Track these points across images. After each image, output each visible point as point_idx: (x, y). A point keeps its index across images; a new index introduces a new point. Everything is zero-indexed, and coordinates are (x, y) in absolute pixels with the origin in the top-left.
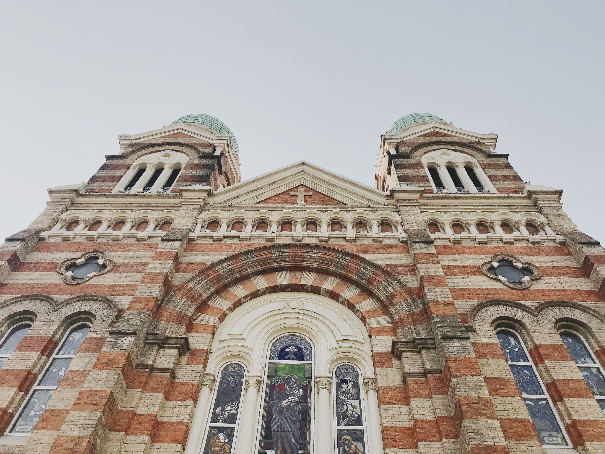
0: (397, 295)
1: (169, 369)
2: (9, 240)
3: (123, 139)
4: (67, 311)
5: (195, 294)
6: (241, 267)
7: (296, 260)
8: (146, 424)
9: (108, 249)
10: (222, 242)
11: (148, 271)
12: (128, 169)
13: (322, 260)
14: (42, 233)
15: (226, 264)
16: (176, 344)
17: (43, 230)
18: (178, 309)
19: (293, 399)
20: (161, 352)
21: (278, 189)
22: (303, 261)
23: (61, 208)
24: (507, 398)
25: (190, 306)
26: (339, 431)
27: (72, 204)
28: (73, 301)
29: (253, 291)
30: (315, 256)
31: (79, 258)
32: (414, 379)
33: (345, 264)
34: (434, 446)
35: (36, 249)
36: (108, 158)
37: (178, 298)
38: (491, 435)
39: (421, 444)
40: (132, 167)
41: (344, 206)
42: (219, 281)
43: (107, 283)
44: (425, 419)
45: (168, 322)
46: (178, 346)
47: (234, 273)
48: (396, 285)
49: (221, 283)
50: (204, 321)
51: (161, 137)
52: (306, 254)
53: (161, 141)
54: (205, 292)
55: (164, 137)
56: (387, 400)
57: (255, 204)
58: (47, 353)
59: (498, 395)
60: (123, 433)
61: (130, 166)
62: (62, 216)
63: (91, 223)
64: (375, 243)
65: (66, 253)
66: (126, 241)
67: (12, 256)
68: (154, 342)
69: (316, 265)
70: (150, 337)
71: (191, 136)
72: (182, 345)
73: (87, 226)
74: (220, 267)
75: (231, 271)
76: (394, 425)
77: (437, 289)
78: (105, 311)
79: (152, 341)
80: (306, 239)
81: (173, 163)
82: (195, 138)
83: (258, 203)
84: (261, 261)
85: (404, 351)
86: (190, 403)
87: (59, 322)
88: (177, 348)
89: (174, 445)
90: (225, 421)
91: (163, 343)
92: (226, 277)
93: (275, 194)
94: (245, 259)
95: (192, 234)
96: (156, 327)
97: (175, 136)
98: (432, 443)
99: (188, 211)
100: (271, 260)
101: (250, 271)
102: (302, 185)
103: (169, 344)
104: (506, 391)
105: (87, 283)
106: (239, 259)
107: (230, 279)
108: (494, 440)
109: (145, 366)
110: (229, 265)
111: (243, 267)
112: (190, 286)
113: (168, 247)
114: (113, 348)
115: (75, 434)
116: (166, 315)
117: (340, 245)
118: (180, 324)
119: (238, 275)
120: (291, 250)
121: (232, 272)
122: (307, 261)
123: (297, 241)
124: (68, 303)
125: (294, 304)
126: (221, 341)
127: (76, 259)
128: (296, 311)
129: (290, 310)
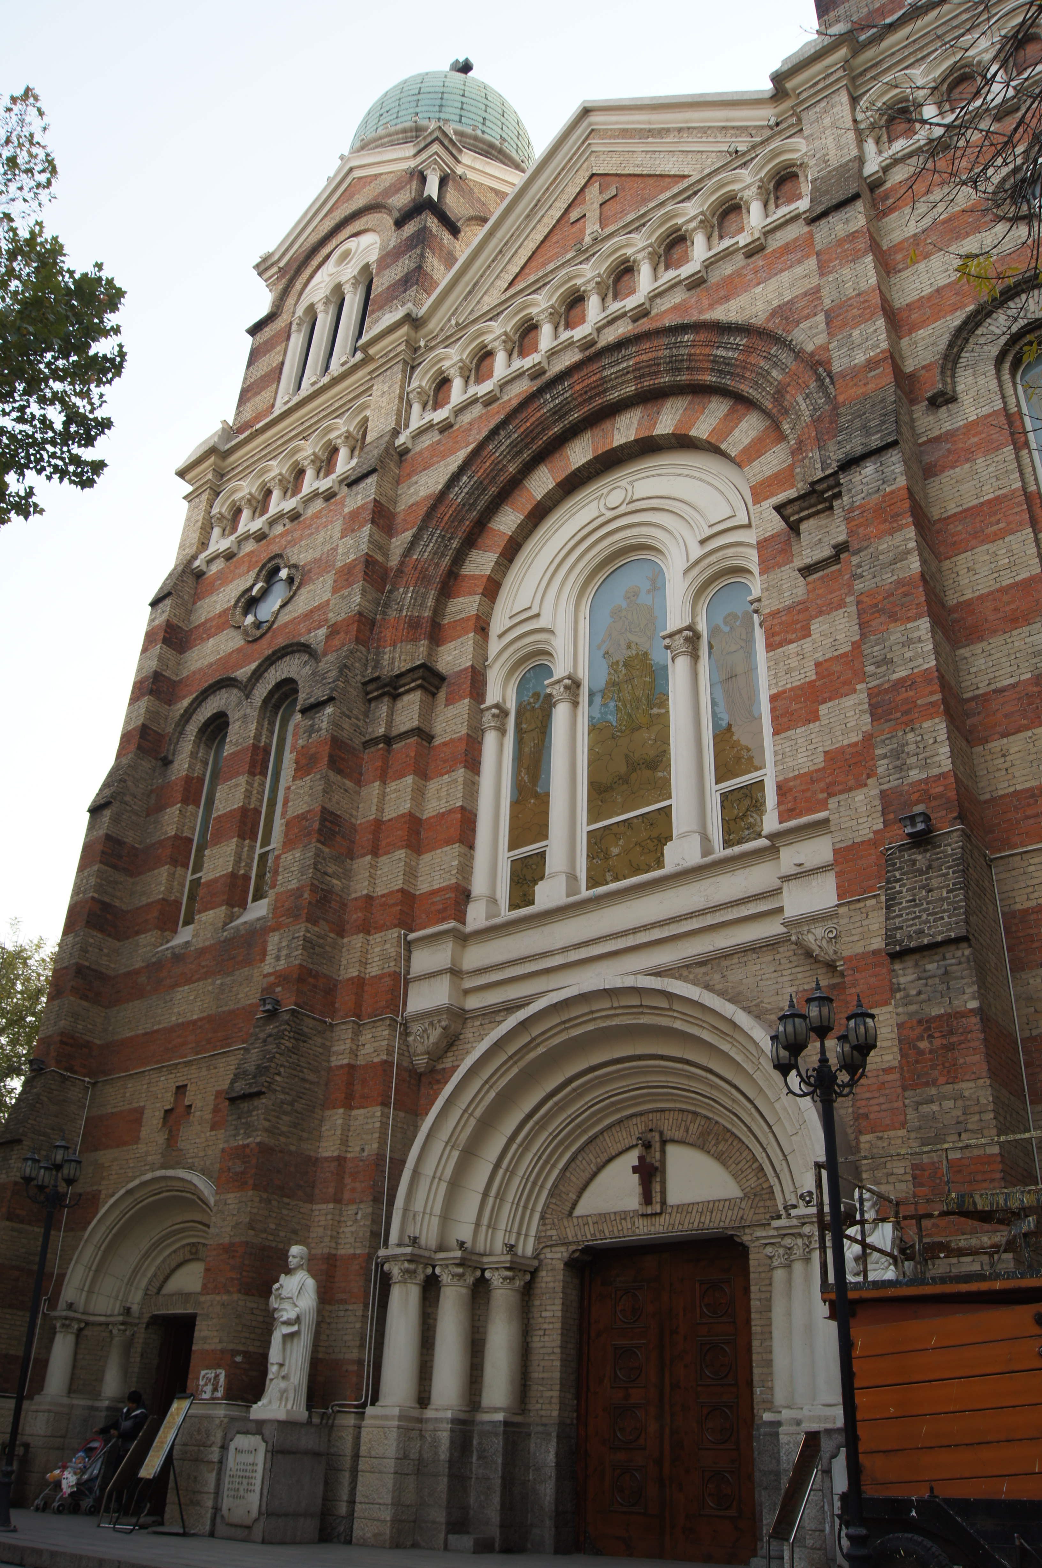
0: (789, 385)
1: (412, 730)
2: (154, 604)
3: (263, 267)
4: (261, 691)
5: (427, 570)
6: (492, 470)
7: (591, 398)
8: (400, 832)
9: (289, 542)
10: (455, 428)
11: (339, 564)
12: (288, 338)
13: (639, 369)
14: (197, 563)
15: (465, 478)
16: (414, 681)
17: (194, 557)
18: (404, 613)
20: (399, 704)
21: (545, 220)
22: (606, 390)
23: (205, 497)
24: (1001, 541)
25: (424, 597)
27: (222, 476)
28: (262, 669)
29: (529, 507)
30: (624, 369)
31: (254, 585)
32: (821, 574)
33: (683, 355)
34: (847, 704)
35: (197, 597)
36: (254, 331)
37: (401, 590)
38: (908, 655)
39: (823, 709)
40: (294, 327)
41: (686, 183)
42: (461, 521)
43: (300, 611)
44: (836, 654)
45: (394, 645)
46: (419, 682)
47: (484, 490)
48: (786, 358)
49: (467, 523)
50: (459, 612)
51: (326, 216)
52: (605, 374)
53: (329, 225)
54: (443, 555)
55: (330, 211)
56: (777, 639)
57: (506, 290)
58: (258, 770)
59: (983, 542)
60: (369, 857)
61: (290, 328)
62: (215, 511)
63: (260, 498)
64: (750, 260)
65: (236, 582)
66: (310, 512)
67: (166, 631)
68: (380, 692)
69: (630, 389)
70: (370, 688)
71: (376, 175)
72: (423, 678)
73: (256, 508)
74: (456, 489)
75: (477, 488)
76: (789, 686)
77: (856, 333)
78: (308, 667)
79: (375, 694)
80: (606, 330)
81: (355, 272)
82: (381, 174)
83: (511, 284)
84: (526, 436)
85: (801, 520)
86: (460, 773)
87: (256, 714)
88: (419, 687)
89: (447, 848)
91: (396, 689)
92: (471, 505)
93: (540, 238)
94: (497, 448)
95: (401, 439)
96: (377, 665)
97: (348, 194)
98: (844, 699)
99: (386, 389)
100: (543, 425)
101: (512, 469)
102: (593, 175)
103: (404, 685)
104: (1002, 525)
105: (275, 626)
106: (485, 453)
107: (481, 504)
108: (912, 664)
109: (375, 741)
110: (471, 477)
111: (498, 468)
112: (415, 557)
113: (360, 497)
114: (310, 736)
115: (293, 885)
116: (388, 634)
117: (675, 308)
118: (414, 640)
119: (493, 490)
120: (575, 378)
121: (480, 487)
122: (613, 387)
123: (587, 349)
124: (257, 675)
125: (615, 498)
126: (500, 636)
127: (251, 588)
128: (623, 509)
129: (609, 515)
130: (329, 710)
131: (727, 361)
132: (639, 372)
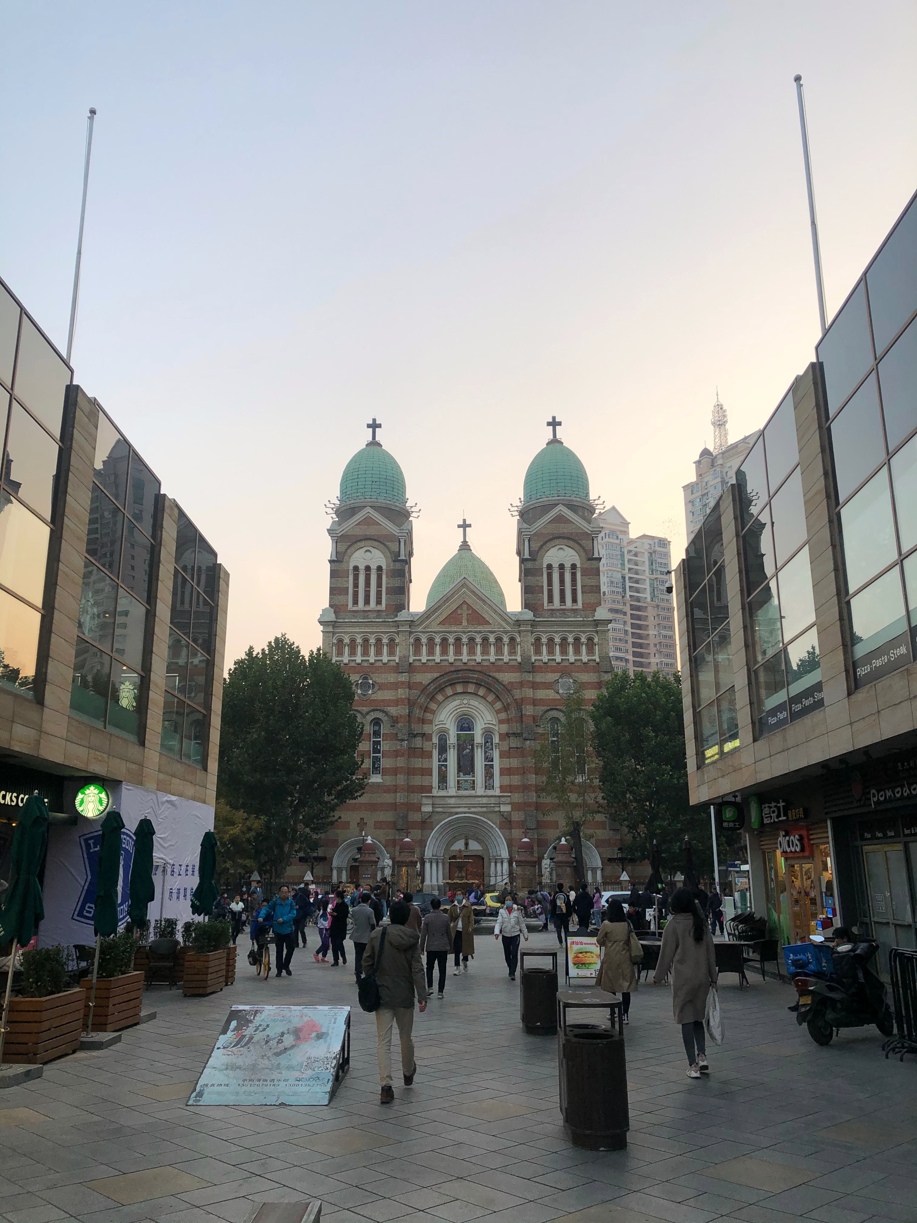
0: (511, 703)
1: (420, 747)
4: (369, 718)
5: (422, 704)
7: (465, 678)
8: (418, 771)
9: (371, 672)
10: (427, 665)
11: (399, 697)
12: (346, 578)
18: (417, 715)
19: (468, 751)
20: (418, 740)
21: (451, 607)
22: (468, 678)
23: (329, 635)
25: (421, 712)
26: (485, 765)
29: (445, 696)
30: (473, 676)
32: (513, 749)
33: (487, 680)
36: (331, 562)
37: (416, 709)
39: (511, 776)
40: (349, 573)
41: (490, 627)
43: (379, 698)
44: (514, 767)
45: (415, 724)
46: (421, 734)
48: (511, 697)
49: (432, 695)
50: (428, 718)
51: (357, 525)
52: (469, 674)
54: (425, 702)
55: (359, 524)
56: (502, 755)
58: (370, 740)
60: (413, 776)
61: (347, 572)
62: (334, 641)
63: (350, 642)
64: (505, 664)
66: (377, 665)
69: (475, 681)
71: (379, 523)
73: (349, 646)
74: (431, 685)
76: (503, 766)
77: (528, 707)
79: (411, 736)
80: (469, 663)
81: (374, 565)
84: (448, 680)
85: (511, 736)
87: (369, 725)
88: (421, 736)
89: (427, 776)
90: (443, 762)
92: (433, 691)
93: (449, 613)
94: (440, 680)
95: (410, 660)
99: (404, 639)
100: (453, 679)
101: (443, 686)
102: (465, 601)
103: (418, 735)
105: (371, 698)
106: (438, 680)
107: (435, 691)
109: (414, 750)
111: (440, 685)
112: (419, 700)
113: (403, 678)
116: (413, 721)
117: (486, 667)
118: (419, 723)
119: (439, 689)
120: (463, 672)
121: (436, 688)
122: (470, 679)
123: (466, 665)
124: (368, 713)
125: (465, 702)
126: (436, 725)
127: (358, 681)
128: (467, 706)
129: (464, 706)
130: (406, 742)
131: (498, 690)
132: (477, 679)
